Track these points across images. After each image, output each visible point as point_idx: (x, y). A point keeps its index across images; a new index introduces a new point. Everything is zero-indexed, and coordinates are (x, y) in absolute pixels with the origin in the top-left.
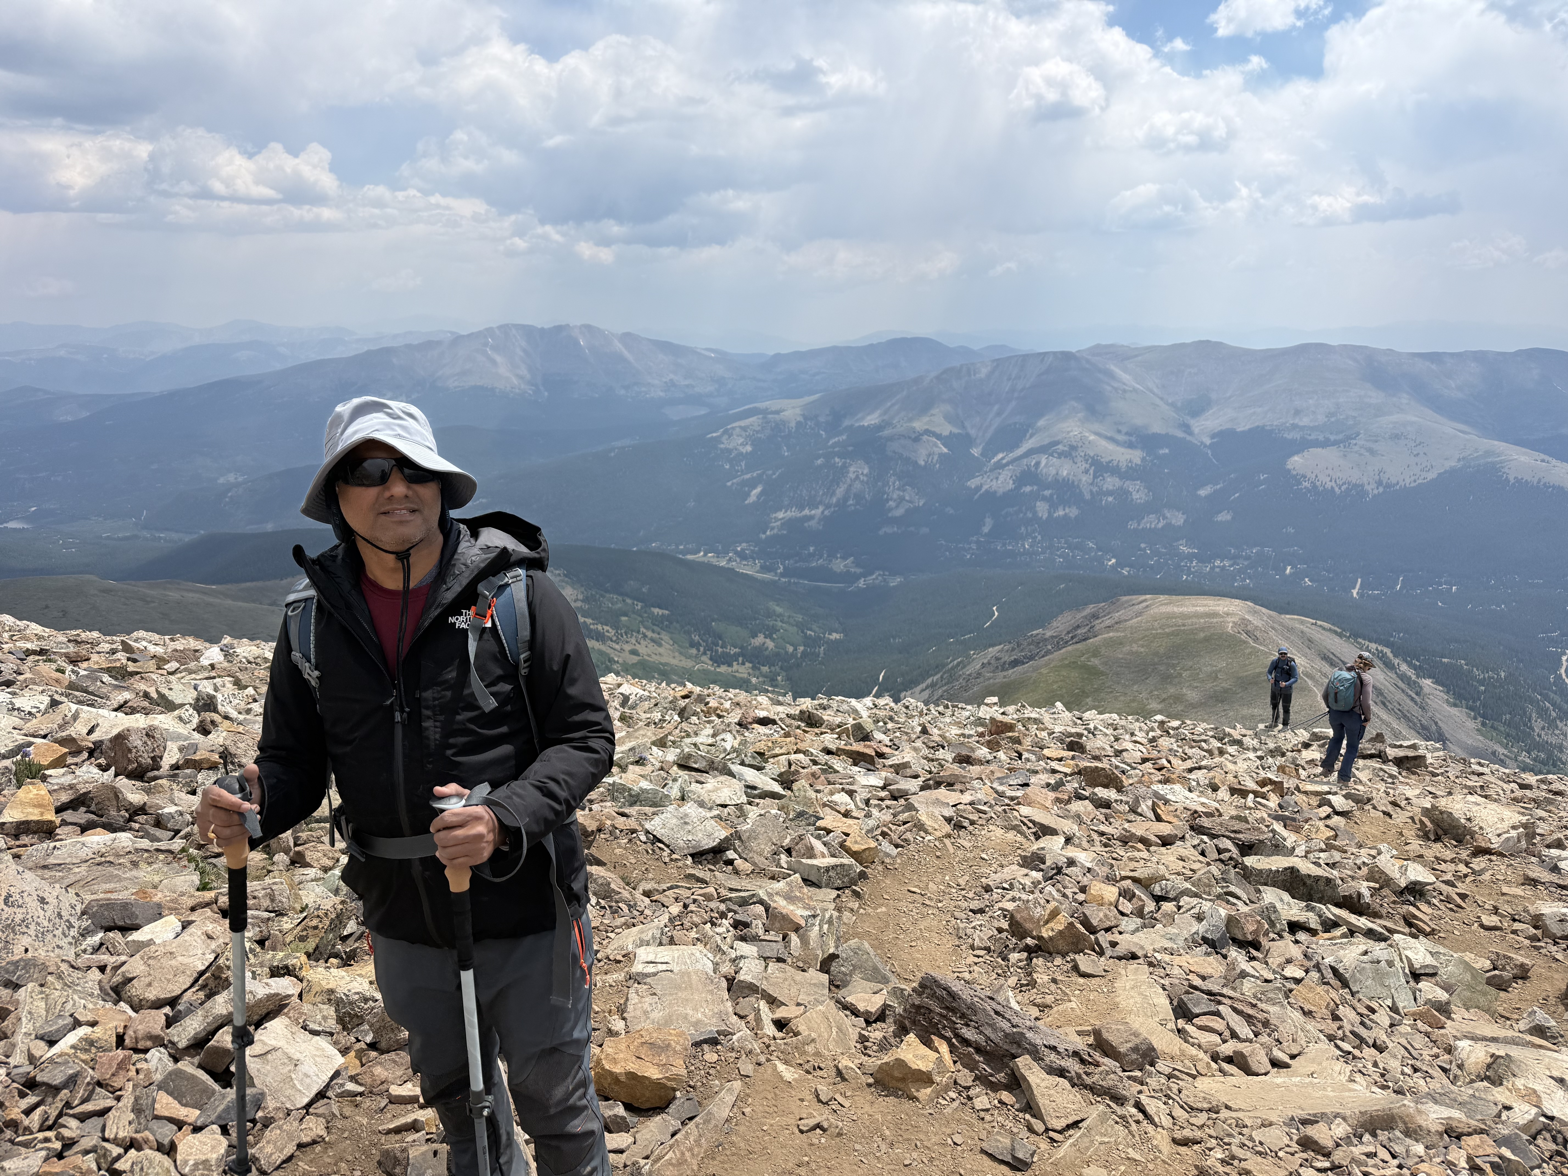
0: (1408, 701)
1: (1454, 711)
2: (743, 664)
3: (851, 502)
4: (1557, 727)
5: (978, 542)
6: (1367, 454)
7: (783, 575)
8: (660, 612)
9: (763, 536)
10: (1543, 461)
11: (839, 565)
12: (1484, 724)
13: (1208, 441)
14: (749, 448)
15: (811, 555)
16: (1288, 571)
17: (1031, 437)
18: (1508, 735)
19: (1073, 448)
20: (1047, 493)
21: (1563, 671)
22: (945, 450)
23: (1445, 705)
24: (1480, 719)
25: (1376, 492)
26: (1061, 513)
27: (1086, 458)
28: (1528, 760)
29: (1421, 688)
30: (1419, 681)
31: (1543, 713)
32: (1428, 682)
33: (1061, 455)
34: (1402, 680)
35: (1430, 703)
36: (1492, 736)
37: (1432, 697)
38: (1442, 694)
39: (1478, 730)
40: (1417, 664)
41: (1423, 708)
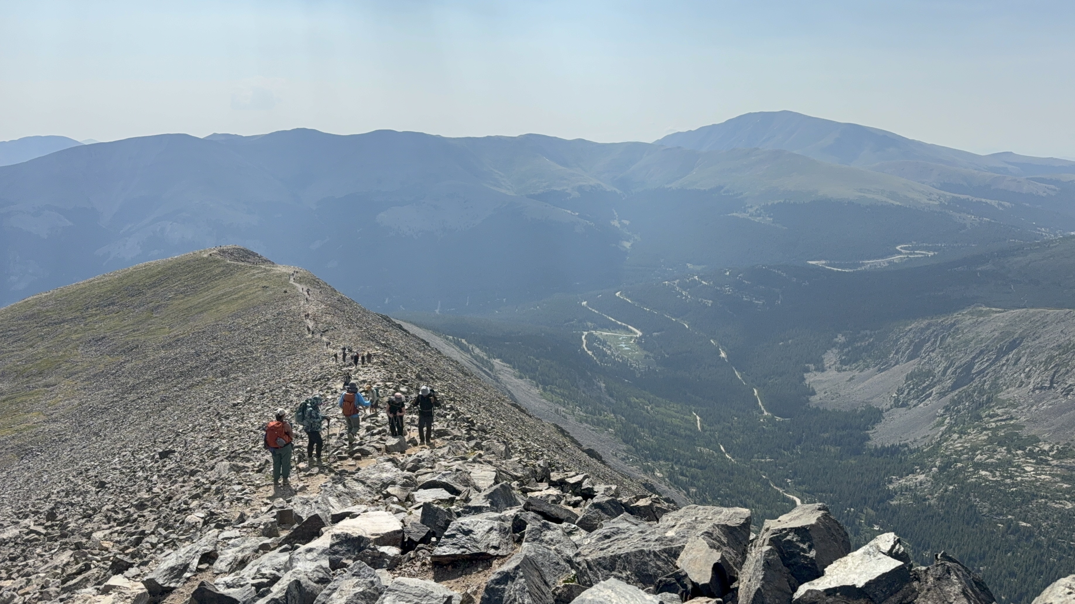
0: (483, 374)
1: (520, 382)
4: (594, 384)
10: (546, 206)
12: (544, 390)
13: (314, 207)
18: (563, 395)
21: (584, 346)
23: (513, 378)
24: (540, 386)
28: (582, 413)
29: (492, 365)
30: (491, 360)
32: (498, 361)
34: (476, 360)
35: (501, 377)
36: (552, 398)
37: (502, 372)
38: (509, 369)
39: (541, 395)
40: (487, 347)
41: (496, 380)
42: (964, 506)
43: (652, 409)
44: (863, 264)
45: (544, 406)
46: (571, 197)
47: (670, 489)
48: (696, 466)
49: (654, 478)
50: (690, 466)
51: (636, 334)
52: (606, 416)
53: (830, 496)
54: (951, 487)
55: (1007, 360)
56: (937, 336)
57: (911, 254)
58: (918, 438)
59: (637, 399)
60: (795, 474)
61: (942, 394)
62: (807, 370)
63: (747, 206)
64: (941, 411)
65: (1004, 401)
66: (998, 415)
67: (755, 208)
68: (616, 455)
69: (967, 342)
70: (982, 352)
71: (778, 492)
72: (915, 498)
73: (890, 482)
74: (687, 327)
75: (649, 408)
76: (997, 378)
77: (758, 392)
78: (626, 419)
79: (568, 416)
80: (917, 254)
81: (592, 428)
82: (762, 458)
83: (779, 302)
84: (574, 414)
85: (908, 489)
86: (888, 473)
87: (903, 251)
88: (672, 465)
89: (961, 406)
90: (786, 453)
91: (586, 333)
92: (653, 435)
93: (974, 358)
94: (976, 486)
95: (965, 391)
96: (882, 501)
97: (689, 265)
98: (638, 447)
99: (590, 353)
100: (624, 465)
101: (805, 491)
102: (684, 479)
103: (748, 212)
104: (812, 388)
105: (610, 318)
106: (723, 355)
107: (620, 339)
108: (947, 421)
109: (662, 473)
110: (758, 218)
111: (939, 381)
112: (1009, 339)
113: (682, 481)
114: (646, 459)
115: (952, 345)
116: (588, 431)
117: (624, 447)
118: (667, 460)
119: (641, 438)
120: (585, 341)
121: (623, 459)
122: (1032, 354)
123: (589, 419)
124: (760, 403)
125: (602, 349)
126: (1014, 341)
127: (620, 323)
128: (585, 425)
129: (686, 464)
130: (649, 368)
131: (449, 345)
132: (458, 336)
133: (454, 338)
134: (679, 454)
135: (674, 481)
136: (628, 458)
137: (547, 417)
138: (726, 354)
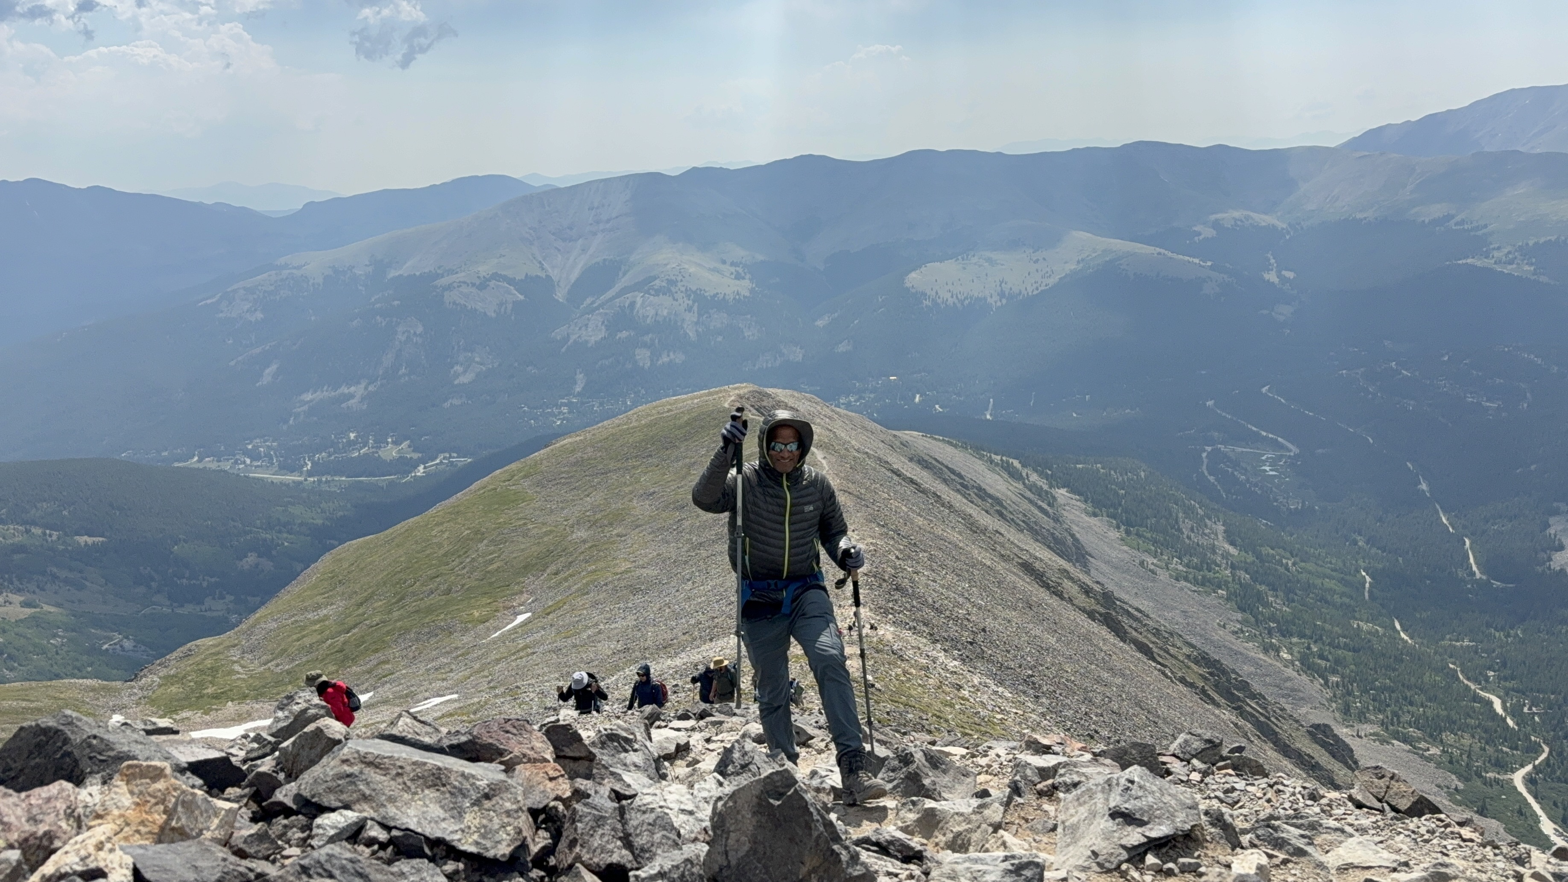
0: (1036, 512)
1: (1093, 521)
2: (222, 597)
3: (403, 371)
4: (1206, 526)
5: (569, 404)
6: (986, 264)
7: (310, 474)
8: (90, 540)
9: (285, 427)
11: (390, 452)
12: (1128, 533)
13: (821, 267)
14: (259, 315)
15: (351, 443)
16: (917, 399)
17: (624, 274)
18: (1155, 542)
19: (672, 282)
20: (647, 338)
21: (1204, 467)
22: (521, 297)
23: (1083, 515)
24: (1123, 528)
25: (999, 304)
26: (665, 359)
27: (688, 293)
28: (1180, 567)
29: (1054, 498)
30: (1053, 491)
31: (1189, 512)
32: (1063, 491)
33: (658, 292)
34: (1030, 490)
35: (1065, 514)
36: (1138, 544)
37: (1067, 508)
38: (1078, 503)
39: (1122, 540)
40: (1050, 472)
41: (1056, 520)
43: (1294, 564)
45: (1125, 556)
46: (1201, 238)
47: (1300, 675)
48: (1346, 647)
49: (1277, 661)
50: (1338, 647)
51: (1290, 451)
52: (1218, 572)
53: (1549, 697)
59: (1273, 549)
60: (1504, 664)
62: (1555, 513)
63: (1492, 247)
67: (1506, 251)
68: (1224, 626)
71: (1467, 688)
74: (1371, 441)
75: (1290, 563)
77: (1471, 544)
78: (1251, 578)
79: (1159, 571)
81: (1194, 588)
82: (1457, 641)
83: (1525, 405)
84: (1168, 568)
88: (1309, 644)
90: (1497, 634)
91: (1209, 449)
92: (1289, 601)
97: (1386, 342)
98: (1260, 617)
99: (1212, 479)
100: (1234, 641)
101: (1513, 690)
102: (1323, 663)
103: (1493, 257)
104: (1559, 540)
105: (1249, 426)
106: (1424, 486)
107: (1263, 458)
109: (1291, 654)
110: (1510, 267)
113: (1319, 665)
114: (1270, 634)
116: (1186, 593)
117: (1239, 616)
118: (1302, 636)
119: (1267, 605)
120: (1205, 461)
121: (1234, 633)
123: (1191, 576)
124: (1472, 560)
125: (1232, 473)
127: (1264, 434)
128: (1183, 583)
129: (1329, 644)
130: (1303, 503)
131: (994, 471)
132: (1009, 456)
133: (1002, 460)
134: (1323, 629)
135: (1307, 666)
136: (1242, 632)
137: (1127, 571)
138: (1429, 485)
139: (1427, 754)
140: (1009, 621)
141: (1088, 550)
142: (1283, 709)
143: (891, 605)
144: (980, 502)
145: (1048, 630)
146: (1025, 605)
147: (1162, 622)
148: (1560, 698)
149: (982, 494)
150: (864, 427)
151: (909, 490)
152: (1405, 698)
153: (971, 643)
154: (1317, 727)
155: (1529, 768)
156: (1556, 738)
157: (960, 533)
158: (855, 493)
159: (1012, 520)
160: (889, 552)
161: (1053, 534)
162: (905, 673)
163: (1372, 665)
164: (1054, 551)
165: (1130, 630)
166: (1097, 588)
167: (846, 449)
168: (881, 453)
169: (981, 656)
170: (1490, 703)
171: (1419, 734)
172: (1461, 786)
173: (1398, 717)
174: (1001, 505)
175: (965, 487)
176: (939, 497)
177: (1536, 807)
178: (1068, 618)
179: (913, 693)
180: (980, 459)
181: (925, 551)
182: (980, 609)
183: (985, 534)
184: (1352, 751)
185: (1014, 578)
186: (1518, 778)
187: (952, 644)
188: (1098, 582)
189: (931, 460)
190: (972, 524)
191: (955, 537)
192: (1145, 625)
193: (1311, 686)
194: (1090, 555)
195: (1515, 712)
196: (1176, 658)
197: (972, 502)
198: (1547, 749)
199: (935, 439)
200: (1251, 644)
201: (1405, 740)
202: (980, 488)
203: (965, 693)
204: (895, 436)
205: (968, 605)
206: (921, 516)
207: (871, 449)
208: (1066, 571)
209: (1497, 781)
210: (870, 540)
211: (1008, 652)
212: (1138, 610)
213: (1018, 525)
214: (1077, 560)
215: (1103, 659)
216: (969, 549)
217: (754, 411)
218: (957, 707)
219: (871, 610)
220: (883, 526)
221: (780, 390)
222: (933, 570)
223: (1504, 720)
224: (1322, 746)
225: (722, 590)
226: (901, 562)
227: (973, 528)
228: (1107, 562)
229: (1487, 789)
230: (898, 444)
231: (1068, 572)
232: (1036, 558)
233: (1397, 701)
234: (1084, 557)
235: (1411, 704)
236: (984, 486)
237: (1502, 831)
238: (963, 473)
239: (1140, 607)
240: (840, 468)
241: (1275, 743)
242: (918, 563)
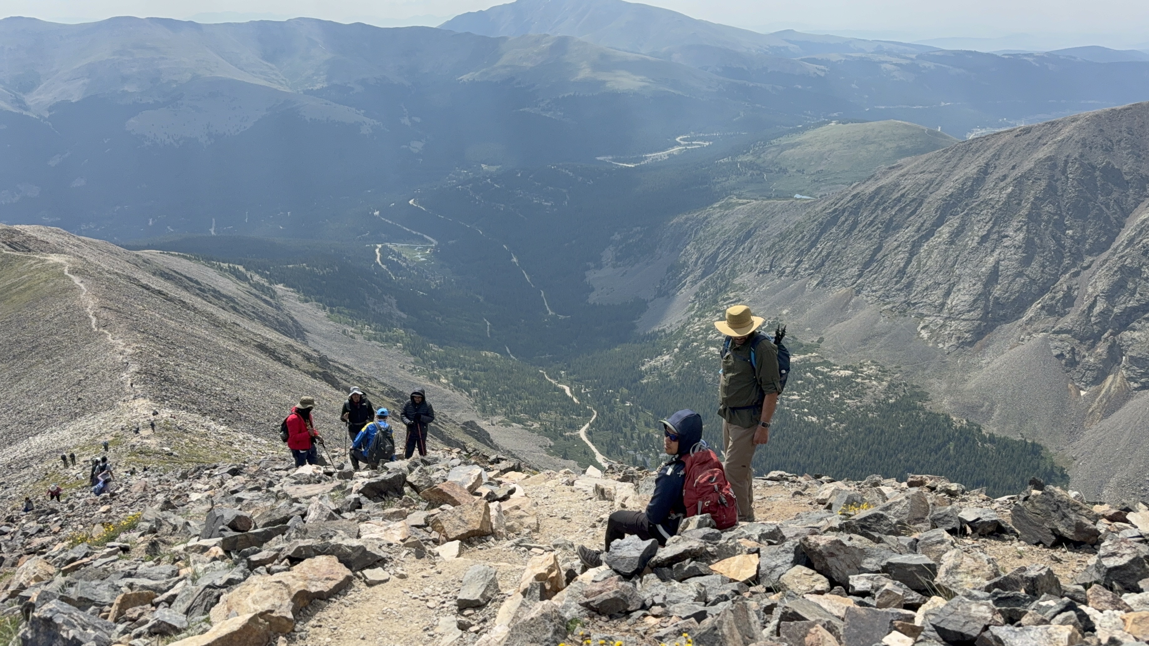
0: (262, 304)
1: (306, 306)
4: (384, 301)
6: (194, 111)
10: (327, 104)
12: (332, 311)
13: (47, 115)
16: (151, 223)
18: (351, 316)
21: (378, 260)
23: (298, 303)
24: (328, 308)
25: (208, 143)
28: (370, 331)
29: (275, 292)
30: (272, 286)
32: (280, 286)
34: (255, 288)
35: (284, 303)
36: (340, 319)
37: (285, 298)
38: (293, 294)
39: (328, 317)
40: (268, 273)
41: (278, 308)
42: (695, 378)
43: (443, 320)
44: (646, 158)
45: (332, 328)
46: (354, 92)
47: (454, 392)
48: (480, 369)
49: (439, 385)
50: (475, 370)
51: (432, 243)
52: (395, 331)
53: (594, 381)
54: (687, 364)
55: (743, 249)
56: (692, 229)
57: (688, 145)
58: (674, 323)
60: (569, 366)
61: (694, 283)
62: (588, 268)
63: (539, 99)
64: (692, 298)
65: (736, 285)
66: (730, 298)
67: (547, 102)
68: (403, 368)
69: (714, 234)
70: (725, 242)
71: (551, 383)
72: (660, 375)
73: (643, 365)
74: (481, 233)
75: (440, 319)
76: (735, 265)
77: (545, 293)
78: (417, 332)
79: (356, 336)
80: (694, 145)
81: (381, 345)
83: (566, 203)
84: (362, 333)
85: (655, 368)
86: (643, 356)
87: (682, 142)
88: (457, 371)
89: (708, 292)
91: (380, 246)
92: (442, 345)
93: (719, 248)
94: (706, 359)
95: (711, 278)
96: (635, 381)
97: (483, 166)
98: (425, 358)
99: (384, 267)
100: (411, 376)
101: (575, 380)
102: (467, 382)
103: (540, 107)
104: (592, 285)
105: (405, 228)
106: (515, 260)
107: (416, 250)
108: (697, 306)
109: (447, 379)
110: (550, 113)
111: (692, 271)
112: (745, 230)
113: (465, 383)
114: (433, 368)
115: (703, 238)
116: (376, 349)
117: (412, 359)
118: (452, 366)
119: (429, 349)
120: (378, 254)
121: (410, 371)
122: (762, 243)
123: (378, 337)
124: (546, 304)
125: (397, 262)
126: (750, 231)
127: (414, 233)
128: (374, 342)
129: (470, 369)
130: (444, 278)
131: (224, 276)
132: (234, 263)
133: (229, 267)
134: (465, 360)
135: (458, 385)
136: (415, 369)
137: (335, 339)
138: (518, 258)
139: (532, 428)
140: (255, 390)
141: (305, 327)
142: (445, 416)
143: (164, 393)
144: (216, 301)
145: (285, 392)
146: (265, 376)
147: (363, 371)
148: (600, 380)
149: (217, 295)
150: (109, 251)
151: (158, 300)
152: (517, 396)
153: (230, 411)
154: (466, 423)
155: (587, 425)
156: (600, 405)
157: (206, 329)
158: (114, 308)
159: (245, 312)
160: (153, 352)
161: (277, 319)
162: (192, 441)
163: (496, 378)
164: (279, 332)
165: (342, 381)
166: (315, 354)
167: (100, 273)
168: (127, 272)
169: (239, 419)
170: (564, 390)
171: (526, 416)
172: (552, 444)
173: (514, 408)
174: (234, 302)
175: (203, 291)
176: (184, 302)
177: (593, 448)
178: (297, 380)
179: (200, 453)
180: (211, 267)
181: (181, 347)
182: (231, 384)
183: (225, 327)
184: (489, 435)
185: (253, 357)
186: (582, 433)
187: (217, 414)
188: (315, 350)
189: (171, 273)
190: (214, 321)
191: (202, 332)
192: (352, 376)
193: (461, 398)
194: (307, 331)
195: (577, 393)
196: (375, 395)
197: (210, 302)
198: (595, 412)
199: (172, 255)
200: (421, 377)
201: (520, 421)
202: (215, 291)
203: (236, 446)
204: (137, 256)
205: (222, 383)
206: (173, 320)
207: (119, 269)
208: (290, 345)
209: (571, 436)
210: (135, 345)
211: (258, 412)
212: (345, 366)
213: (249, 315)
214: (298, 336)
215: (325, 404)
216: (215, 340)
217: (7, 247)
218: (233, 457)
219: (151, 400)
220: (143, 332)
221: (27, 226)
222: (190, 361)
223: (572, 399)
224: (471, 435)
225: (7, 402)
226: (164, 359)
227: (216, 323)
228: (319, 335)
229: (567, 443)
230: (141, 262)
231: (292, 347)
232: (268, 339)
233: (512, 398)
234: (302, 333)
235: (521, 399)
236: (218, 289)
237: (576, 466)
238: (199, 280)
239: (347, 363)
240: (97, 289)
241: (442, 439)
242: (177, 357)
